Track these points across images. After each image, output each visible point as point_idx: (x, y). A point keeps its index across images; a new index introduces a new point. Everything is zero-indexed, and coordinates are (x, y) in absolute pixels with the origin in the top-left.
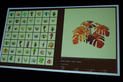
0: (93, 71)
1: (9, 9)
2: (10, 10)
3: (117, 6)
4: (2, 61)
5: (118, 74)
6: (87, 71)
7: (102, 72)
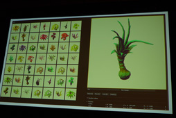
0: (133, 108)
1: (12, 20)
2: (14, 23)
3: (166, 13)
4: (3, 95)
5: (170, 111)
6: (126, 107)
7: (146, 108)
